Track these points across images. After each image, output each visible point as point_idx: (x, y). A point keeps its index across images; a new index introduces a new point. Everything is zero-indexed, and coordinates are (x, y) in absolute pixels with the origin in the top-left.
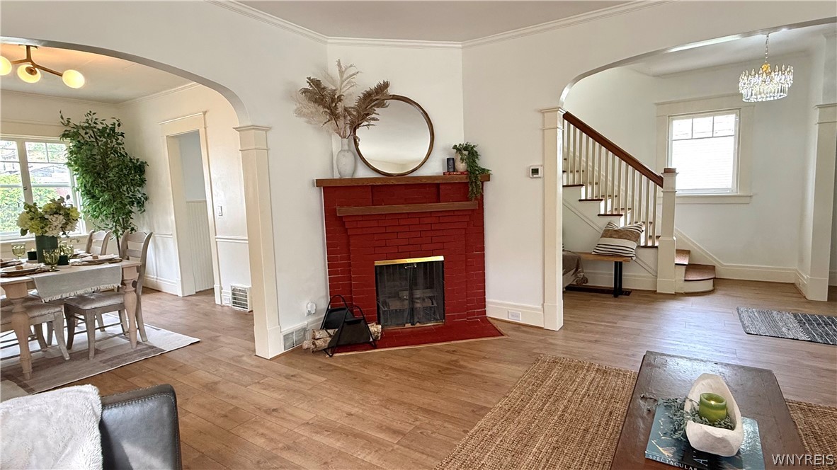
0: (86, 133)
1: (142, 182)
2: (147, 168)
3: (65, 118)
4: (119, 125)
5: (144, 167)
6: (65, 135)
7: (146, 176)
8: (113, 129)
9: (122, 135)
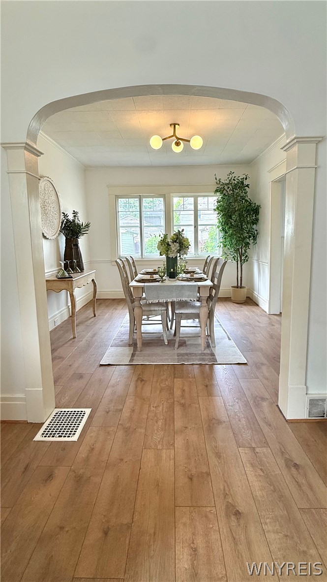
0: (228, 188)
1: (256, 221)
2: (260, 210)
3: (218, 179)
4: (246, 179)
5: (259, 210)
6: (217, 191)
7: (260, 217)
8: (242, 183)
9: (247, 186)
